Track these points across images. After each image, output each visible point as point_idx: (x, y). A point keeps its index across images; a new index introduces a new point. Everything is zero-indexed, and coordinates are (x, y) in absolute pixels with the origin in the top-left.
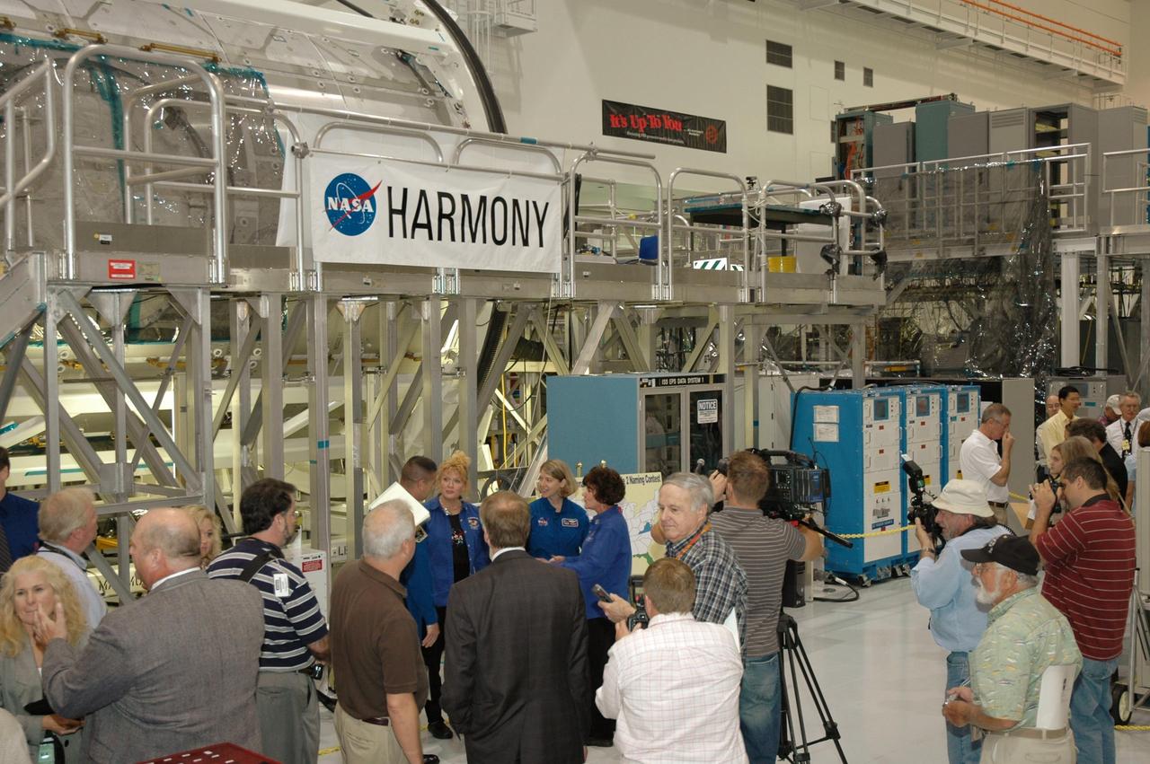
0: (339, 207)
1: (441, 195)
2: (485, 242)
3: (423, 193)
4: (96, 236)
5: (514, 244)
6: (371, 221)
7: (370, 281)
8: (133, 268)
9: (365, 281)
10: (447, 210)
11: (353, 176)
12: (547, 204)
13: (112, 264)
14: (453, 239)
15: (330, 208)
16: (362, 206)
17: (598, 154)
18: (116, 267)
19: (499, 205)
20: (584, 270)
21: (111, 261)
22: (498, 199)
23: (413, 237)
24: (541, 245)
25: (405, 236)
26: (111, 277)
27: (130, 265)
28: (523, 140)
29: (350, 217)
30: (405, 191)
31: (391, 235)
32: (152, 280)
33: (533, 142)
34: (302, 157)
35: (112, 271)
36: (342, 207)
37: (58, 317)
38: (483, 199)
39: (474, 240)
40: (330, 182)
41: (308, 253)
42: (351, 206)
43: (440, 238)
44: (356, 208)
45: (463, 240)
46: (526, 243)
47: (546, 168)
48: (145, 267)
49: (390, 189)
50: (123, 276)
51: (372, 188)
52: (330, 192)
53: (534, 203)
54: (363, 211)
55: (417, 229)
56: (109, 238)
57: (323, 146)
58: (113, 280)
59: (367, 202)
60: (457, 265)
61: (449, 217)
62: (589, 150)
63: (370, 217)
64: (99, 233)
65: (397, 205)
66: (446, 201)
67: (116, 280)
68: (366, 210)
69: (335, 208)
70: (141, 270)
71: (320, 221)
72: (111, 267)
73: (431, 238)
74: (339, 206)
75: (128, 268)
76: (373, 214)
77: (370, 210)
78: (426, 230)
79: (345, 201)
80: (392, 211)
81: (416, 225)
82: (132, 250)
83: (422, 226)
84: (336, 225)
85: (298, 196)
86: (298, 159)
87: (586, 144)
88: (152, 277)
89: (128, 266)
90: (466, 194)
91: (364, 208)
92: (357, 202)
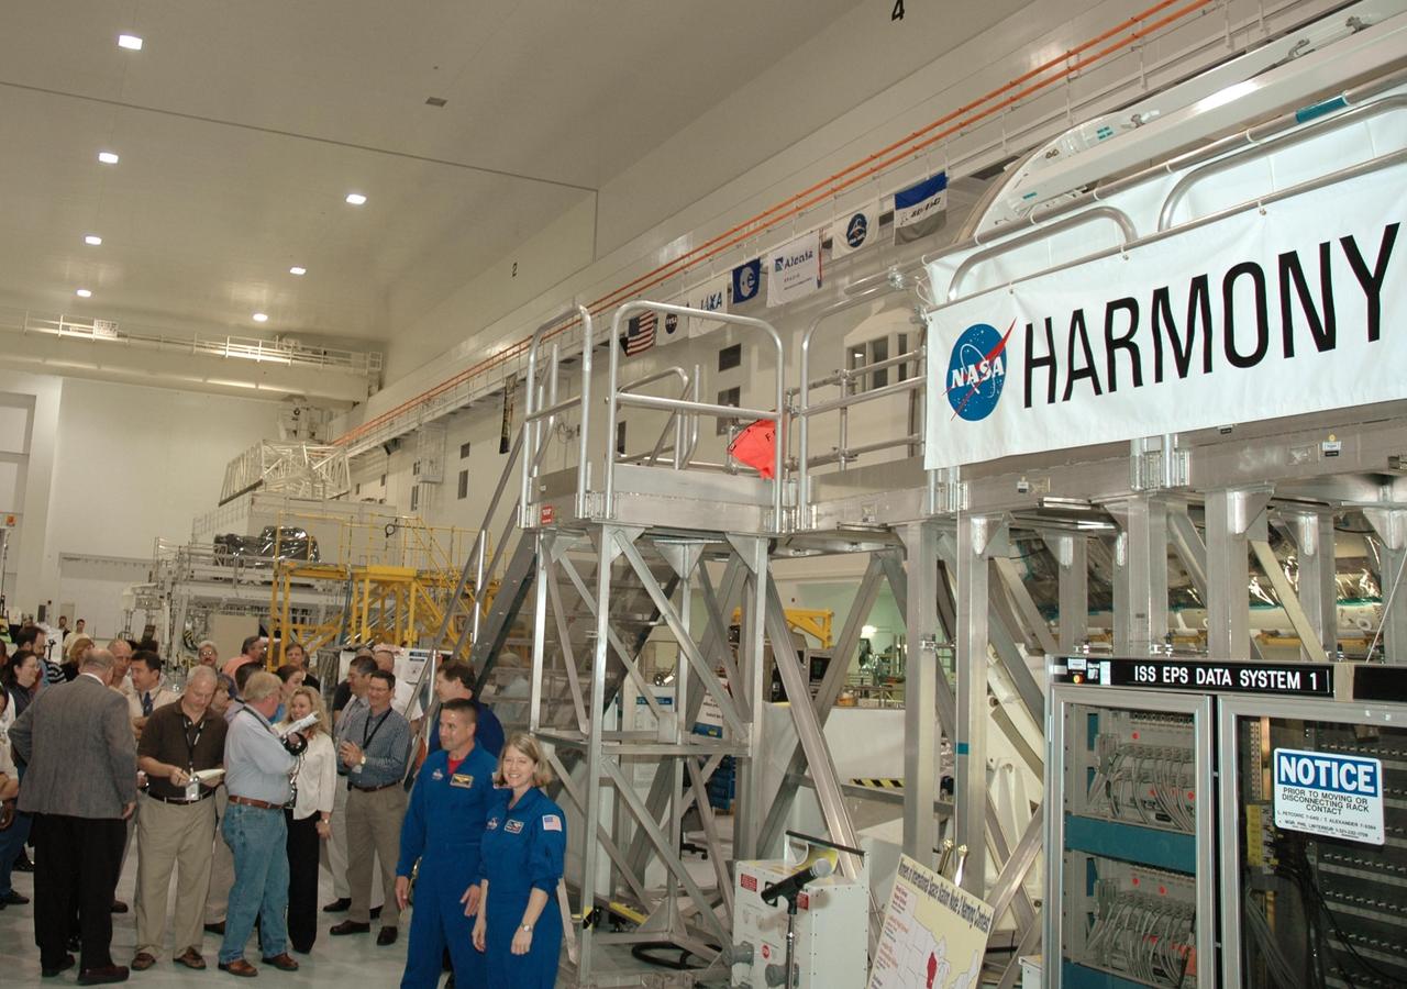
1: (1111, 307)
2: (1209, 368)
3: (1076, 316)
5: (1290, 353)
6: (1002, 388)
7: (1026, 486)
9: (1019, 485)
10: (1123, 330)
11: (980, 327)
12: (1393, 227)
13: (543, 511)
14: (1140, 383)
15: (953, 387)
16: (992, 369)
19: (1243, 282)
22: (1239, 270)
23: (1067, 397)
24: (1376, 335)
25: (1054, 400)
26: (542, 524)
29: (978, 392)
30: (1050, 322)
31: (1028, 403)
36: (970, 379)
38: (1200, 283)
39: (1183, 372)
42: (980, 374)
43: (1113, 387)
44: (985, 375)
45: (1160, 379)
46: (1326, 342)
48: (555, 511)
49: (1029, 328)
50: (547, 521)
51: (1002, 336)
52: (955, 360)
53: (1348, 240)
54: (993, 375)
55: (1074, 383)
56: (544, 488)
59: (998, 361)
61: (1125, 342)
63: (1001, 382)
65: (1040, 351)
66: (1120, 314)
68: (996, 373)
69: (960, 384)
73: (1098, 391)
74: (965, 380)
76: (1004, 377)
77: (1001, 372)
78: (1089, 380)
80: (1032, 364)
81: (1074, 375)
83: (1081, 374)
84: (959, 409)
90: (1162, 287)
91: (995, 371)
92: (986, 365)
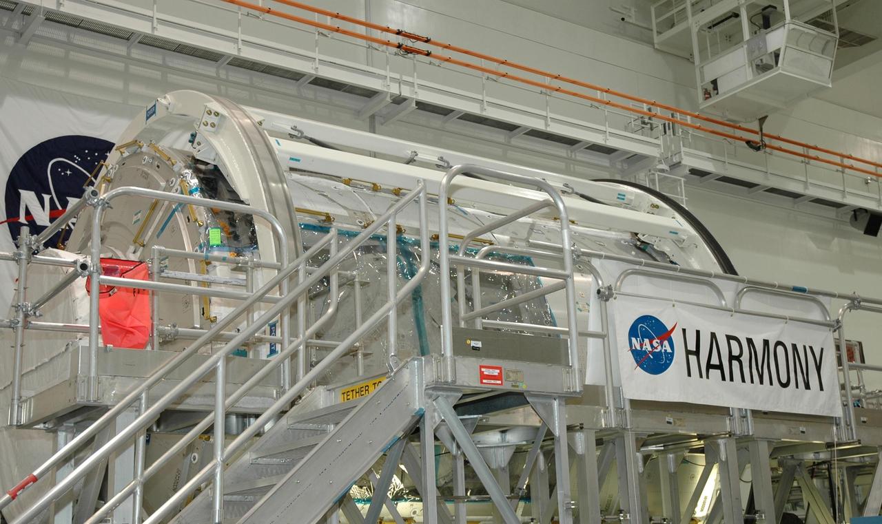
0: (642, 348)
1: (729, 338)
2: (771, 384)
3: (713, 335)
4: (468, 342)
5: (797, 387)
6: (671, 360)
7: (671, 421)
8: (500, 373)
9: (667, 420)
10: (736, 352)
11: (652, 318)
12: (822, 349)
13: (483, 370)
14: (743, 381)
15: (634, 348)
16: (662, 346)
17: (862, 303)
18: (485, 373)
19: (780, 349)
20: (863, 416)
21: (481, 367)
22: (779, 343)
23: (708, 377)
24: (822, 389)
25: (701, 376)
26: (482, 383)
27: (498, 371)
28: (795, 289)
29: (652, 357)
30: (698, 332)
31: (689, 375)
32: (518, 386)
33: (803, 290)
34: (607, 300)
35: (483, 377)
36: (644, 347)
37: (435, 423)
38: (766, 343)
39: (762, 382)
40: (632, 323)
41: (617, 391)
42: (652, 346)
43: (732, 379)
44: (656, 348)
45: (752, 382)
46: (807, 387)
47: (816, 315)
48: (511, 374)
49: (684, 330)
50: (493, 382)
51: (669, 329)
52: (633, 332)
53: (811, 348)
54: (663, 351)
55: (710, 370)
56: (479, 344)
57: (623, 290)
58: (483, 385)
59: (666, 343)
60: (748, 405)
61: (738, 358)
62: (852, 299)
63: (670, 357)
64: (471, 340)
65: (692, 347)
66: (734, 343)
67: (486, 386)
68: (665, 350)
69: (639, 348)
70: (508, 376)
71: (626, 360)
72: (482, 373)
73: (724, 379)
74: (641, 345)
75: (497, 374)
76: (672, 354)
77: (669, 350)
78: (719, 371)
79: (646, 341)
80: (688, 352)
81: (710, 366)
82: (499, 357)
83: (715, 367)
84: (640, 364)
85: (605, 336)
86: (603, 303)
87: (850, 293)
88: (518, 384)
89: (496, 372)
90: (750, 337)
91: (664, 348)
92: (657, 342)
